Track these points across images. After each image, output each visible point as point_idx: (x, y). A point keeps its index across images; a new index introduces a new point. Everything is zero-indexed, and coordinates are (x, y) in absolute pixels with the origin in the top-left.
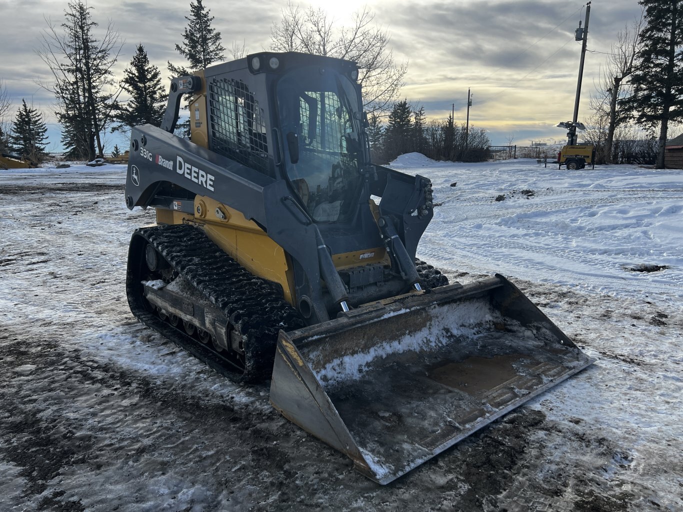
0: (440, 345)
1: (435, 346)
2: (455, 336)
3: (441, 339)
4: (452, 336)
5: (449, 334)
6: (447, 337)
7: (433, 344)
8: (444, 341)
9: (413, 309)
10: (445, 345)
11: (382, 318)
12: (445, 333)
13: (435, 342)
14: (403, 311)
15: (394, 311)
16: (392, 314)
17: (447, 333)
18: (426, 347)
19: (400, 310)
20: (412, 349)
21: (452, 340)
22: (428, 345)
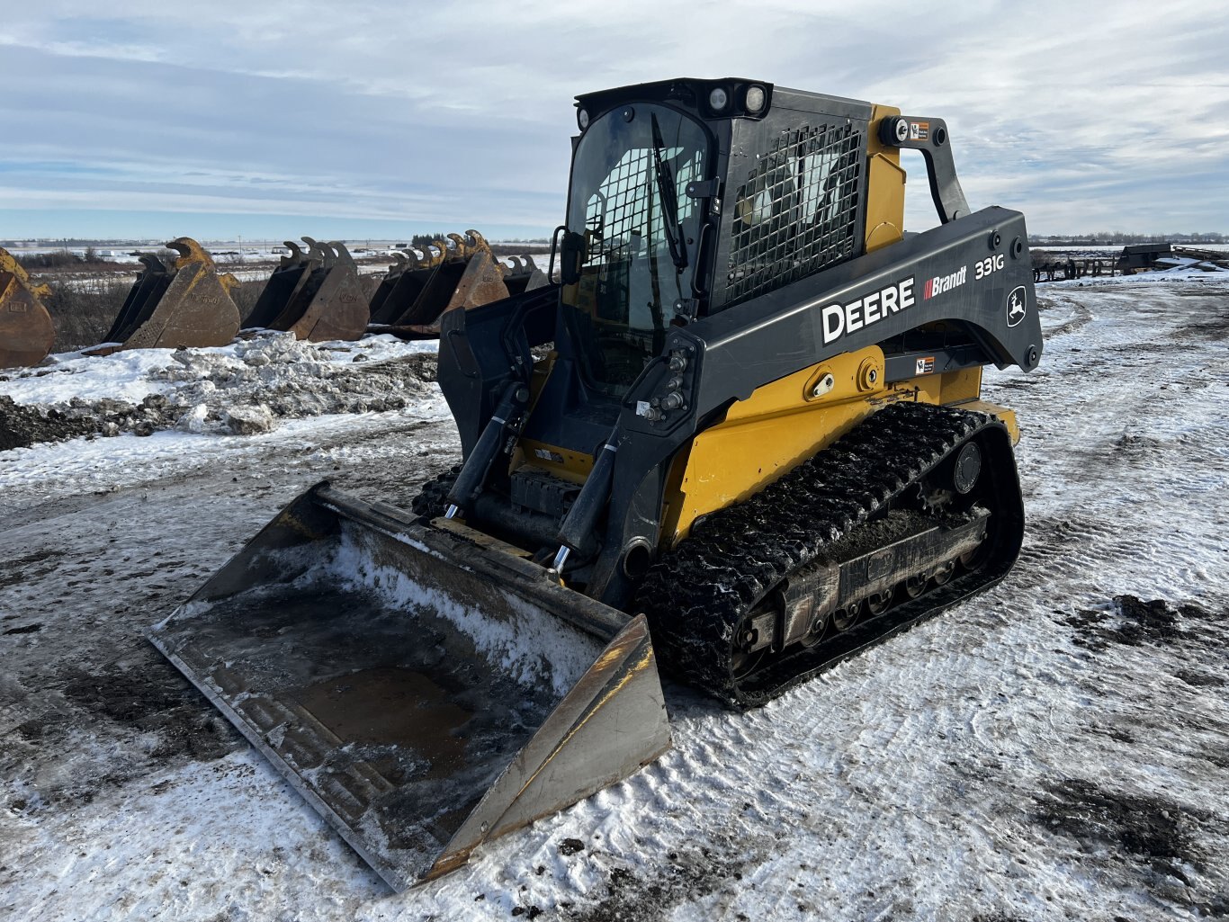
0: (514, 675)
1: (506, 669)
2: (551, 689)
3: (525, 669)
4: (547, 682)
5: (546, 674)
6: (537, 675)
7: (506, 663)
8: (526, 677)
9: (434, 553)
10: (520, 682)
11: (394, 536)
12: (539, 667)
13: (513, 664)
14: (419, 546)
15: (411, 537)
16: (406, 539)
17: (544, 670)
18: (494, 656)
19: (418, 541)
20: (475, 639)
21: (540, 689)
22: (500, 657)
